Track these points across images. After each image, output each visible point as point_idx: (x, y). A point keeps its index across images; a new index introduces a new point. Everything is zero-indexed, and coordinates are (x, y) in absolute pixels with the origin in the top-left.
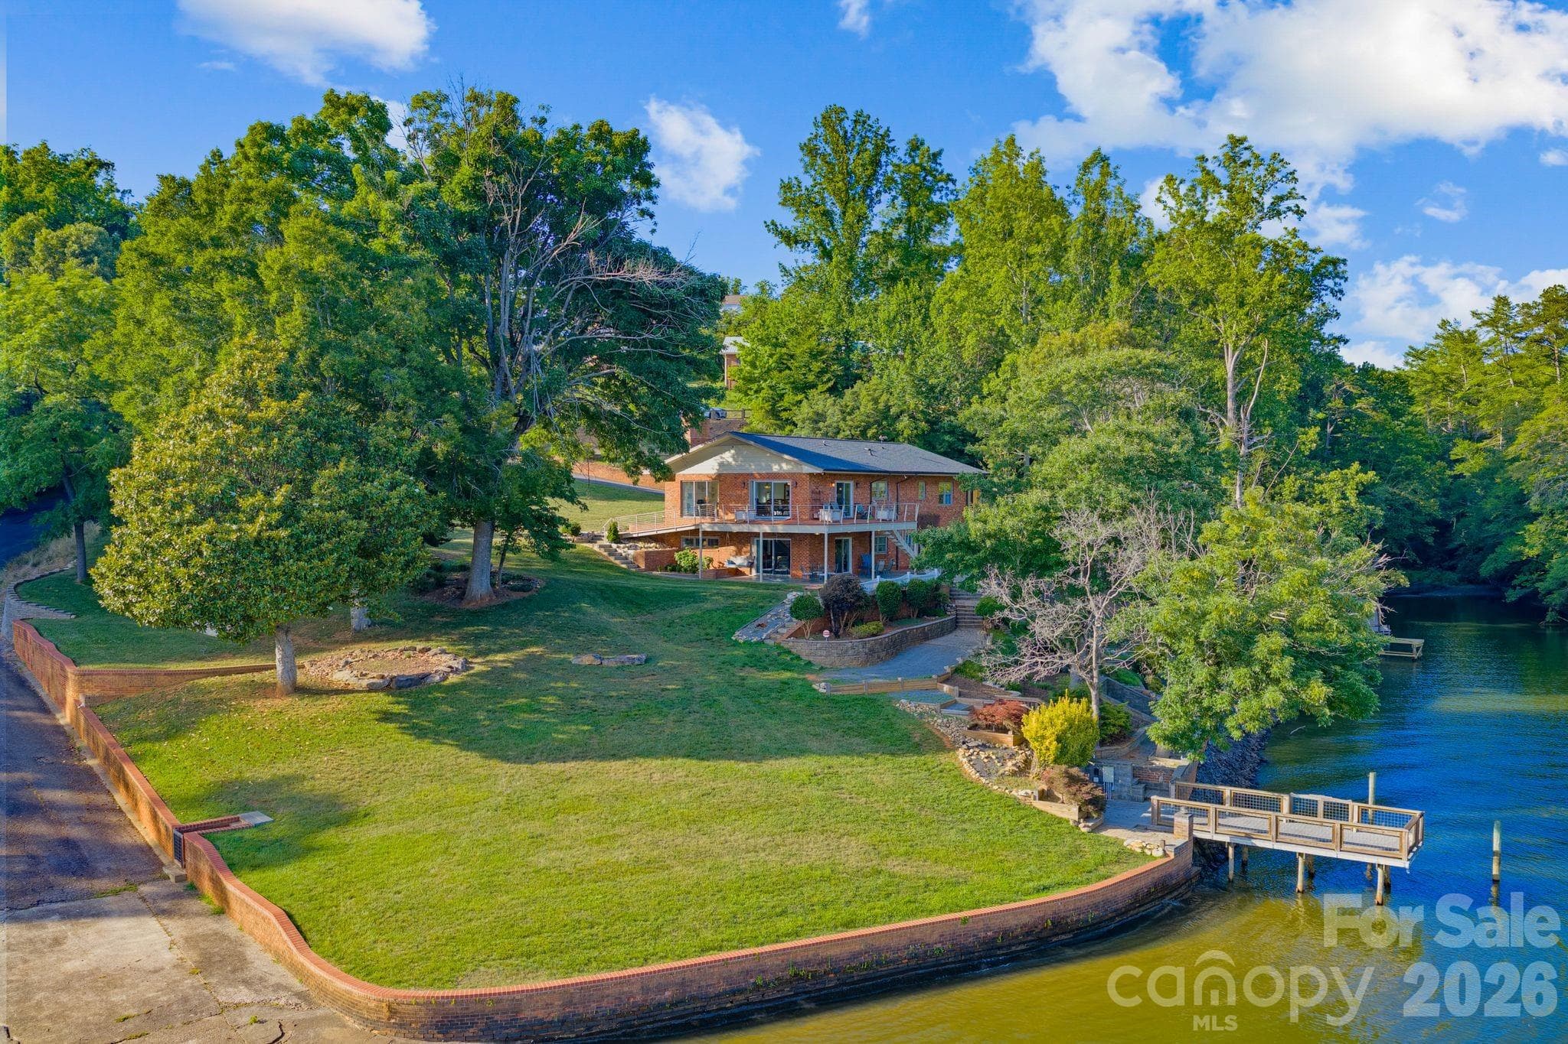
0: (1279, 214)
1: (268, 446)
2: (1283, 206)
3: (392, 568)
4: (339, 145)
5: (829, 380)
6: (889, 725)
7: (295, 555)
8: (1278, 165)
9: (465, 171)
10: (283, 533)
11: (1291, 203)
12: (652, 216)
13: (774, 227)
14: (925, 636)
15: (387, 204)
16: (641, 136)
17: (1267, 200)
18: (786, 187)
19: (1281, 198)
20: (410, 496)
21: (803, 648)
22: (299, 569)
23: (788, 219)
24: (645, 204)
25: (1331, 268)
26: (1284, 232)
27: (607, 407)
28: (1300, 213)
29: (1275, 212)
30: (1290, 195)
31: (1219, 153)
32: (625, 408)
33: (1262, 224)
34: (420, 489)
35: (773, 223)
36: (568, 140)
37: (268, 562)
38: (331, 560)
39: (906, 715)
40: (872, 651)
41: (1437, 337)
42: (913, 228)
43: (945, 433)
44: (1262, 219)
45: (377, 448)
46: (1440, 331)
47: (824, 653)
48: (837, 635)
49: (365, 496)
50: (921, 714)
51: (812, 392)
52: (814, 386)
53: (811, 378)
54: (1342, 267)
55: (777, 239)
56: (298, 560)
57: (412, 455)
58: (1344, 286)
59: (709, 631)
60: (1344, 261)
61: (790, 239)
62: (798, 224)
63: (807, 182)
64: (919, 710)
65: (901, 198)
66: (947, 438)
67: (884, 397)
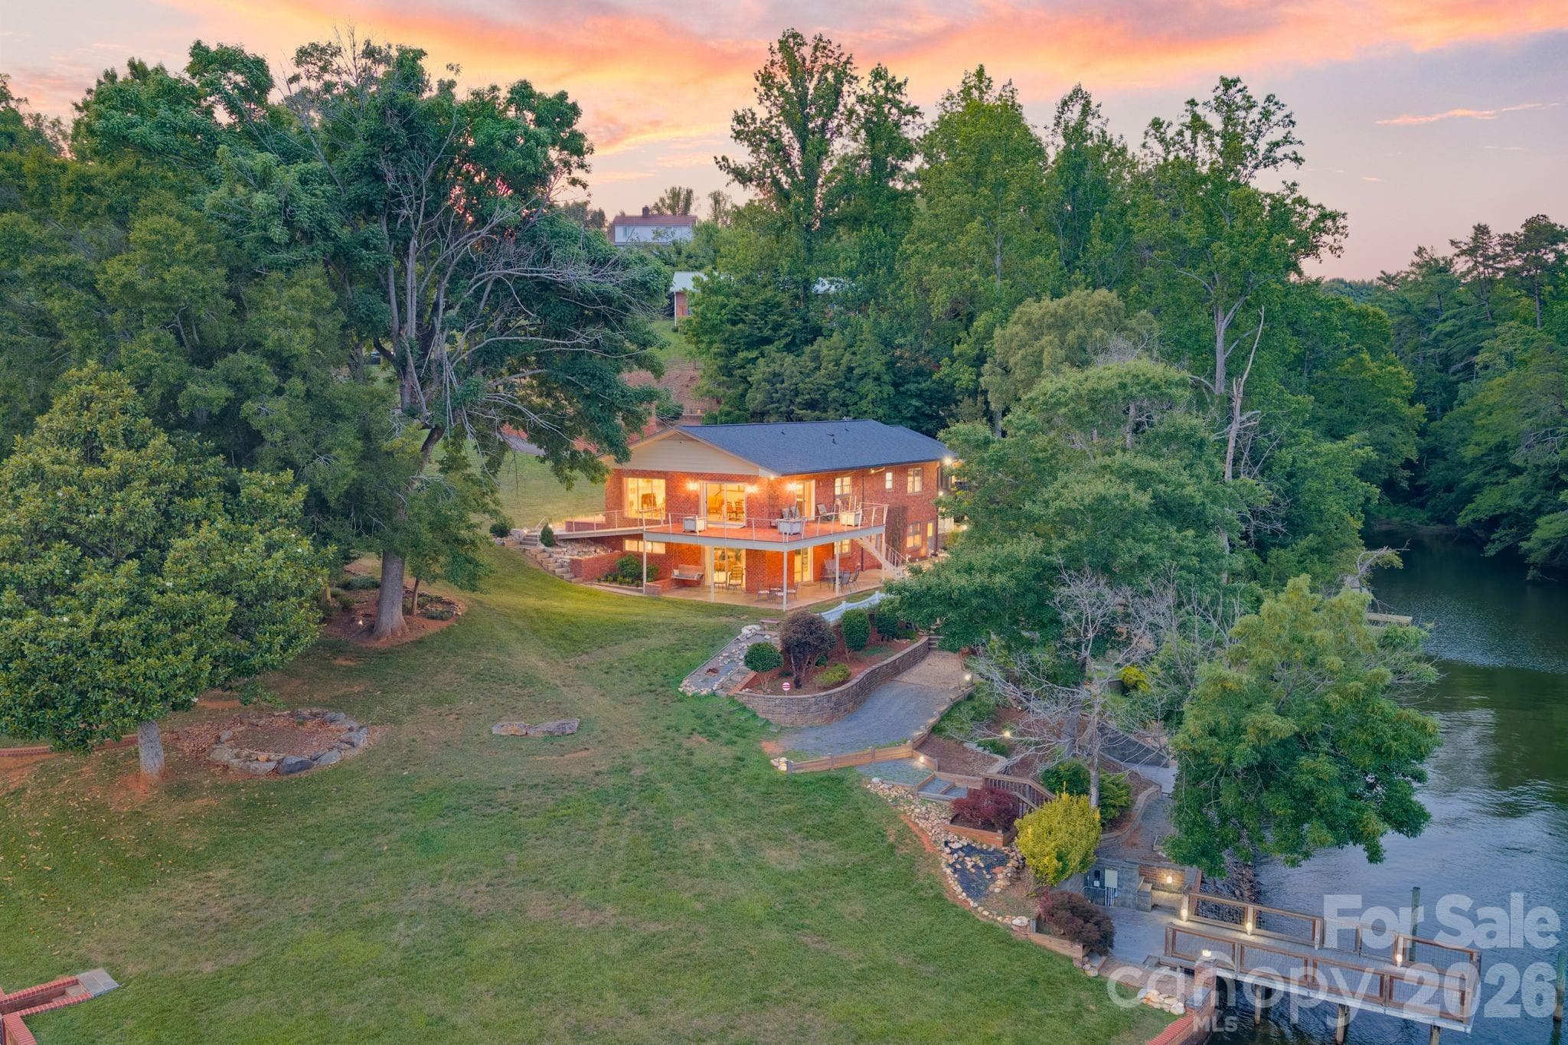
0: (1275, 162)
1: (109, 511)
2: (1279, 153)
3: (269, 650)
4: (209, 112)
5: (787, 335)
6: (859, 820)
7: (144, 650)
8: (1272, 108)
9: (358, 147)
10: (127, 625)
11: (1287, 149)
12: (585, 186)
13: (723, 164)
14: (897, 669)
15: (260, 198)
16: (570, 101)
17: (1262, 146)
18: (740, 120)
19: (1277, 144)
20: (292, 559)
21: (760, 702)
22: (148, 667)
23: (742, 156)
24: (578, 173)
25: (1329, 223)
26: (1284, 187)
27: (536, 400)
28: (1298, 160)
29: (1270, 161)
30: (1287, 140)
31: (1210, 97)
32: (557, 404)
33: (1256, 173)
34: (305, 548)
35: (724, 159)
36: (483, 106)
37: (110, 662)
38: (189, 652)
39: (878, 801)
40: (838, 704)
41: (1413, 264)
42: (878, 163)
43: (911, 396)
44: (1256, 167)
45: (251, 501)
46: (1417, 259)
47: (783, 710)
48: (797, 685)
49: (233, 569)
50: (895, 799)
51: (767, 348)
52: (768, 341)
53: (767, 332)
54: (1341, 222)
55: (731, 177)
56: (148, 656)
57: (294, 506)
58: (1344, 242)
59: (654, 679)
60: (1344, 215)
61: (742, 176)
62: (752, 160)
63: (762, 113)
64: (894, 794)
65: (862, 131)
66: (915, 402)
67: (847, 356)
